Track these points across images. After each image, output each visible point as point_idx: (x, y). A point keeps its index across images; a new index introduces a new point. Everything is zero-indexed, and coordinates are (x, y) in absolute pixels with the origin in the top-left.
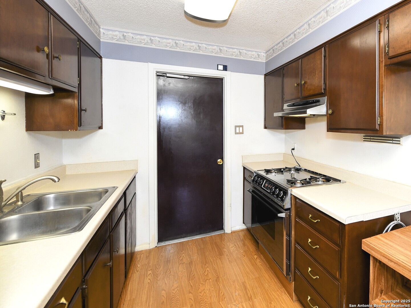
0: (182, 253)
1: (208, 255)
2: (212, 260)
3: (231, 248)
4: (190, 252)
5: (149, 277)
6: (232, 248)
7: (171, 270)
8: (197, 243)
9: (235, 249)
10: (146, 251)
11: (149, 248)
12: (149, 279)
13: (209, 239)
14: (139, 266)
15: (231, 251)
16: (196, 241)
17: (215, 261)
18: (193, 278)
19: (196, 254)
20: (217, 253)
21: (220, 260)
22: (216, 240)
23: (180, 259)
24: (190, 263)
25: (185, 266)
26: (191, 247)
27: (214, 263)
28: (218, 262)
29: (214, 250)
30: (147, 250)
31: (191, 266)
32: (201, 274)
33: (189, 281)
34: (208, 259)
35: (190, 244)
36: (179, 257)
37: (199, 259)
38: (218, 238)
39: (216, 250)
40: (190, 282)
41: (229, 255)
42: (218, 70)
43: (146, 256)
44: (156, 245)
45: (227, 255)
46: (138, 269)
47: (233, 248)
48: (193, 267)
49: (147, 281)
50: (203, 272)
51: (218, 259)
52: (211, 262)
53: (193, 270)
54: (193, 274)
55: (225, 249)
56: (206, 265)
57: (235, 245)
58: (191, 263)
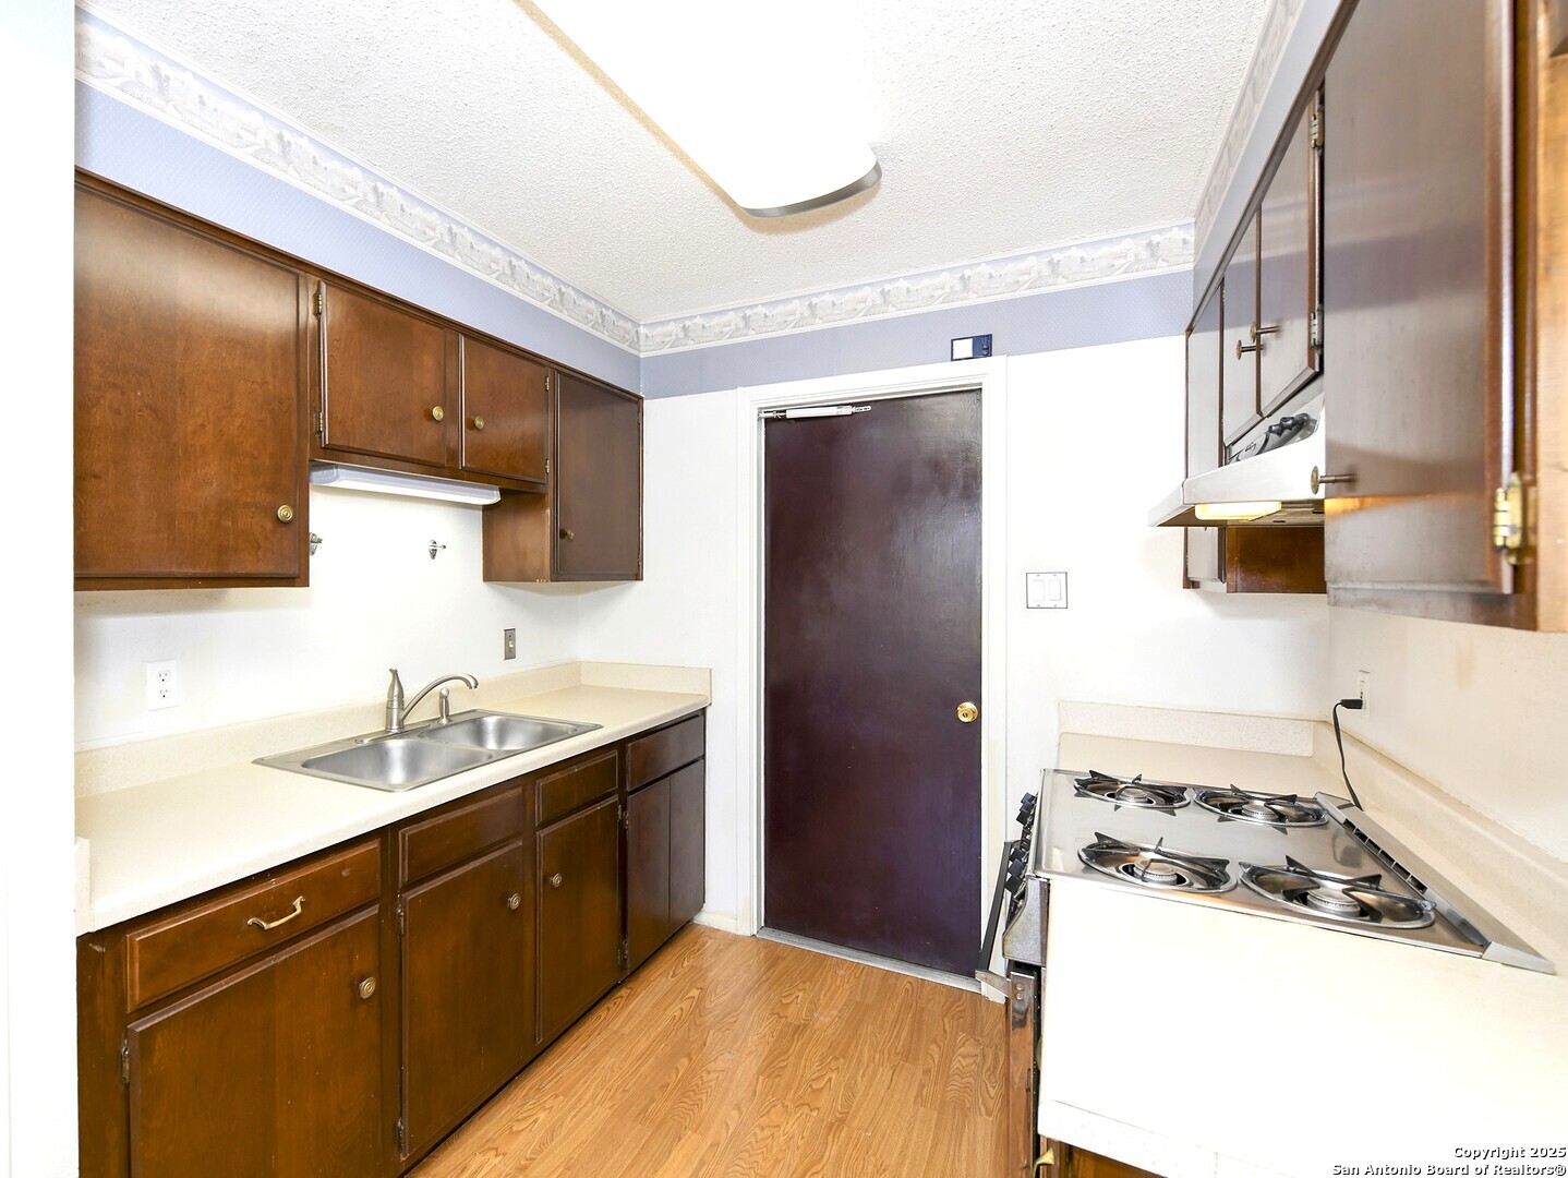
0: (801, 987)
1: (866, 1034)
2: (865, 1059)
3: (960, 1058)
4: (822, 997)
5: (685, 1005)
6: (964, 1057)
7: (742, 1016)
8: (863, 978)
9: (973, 1067)
10: (727, 934)
11: (735, 932)
12: (682, 1009)
13: (909, 986)
14: (686, 963)
15: (955, 1065)
16: (864, 974)
17: (872, 1066)
18: (774, 1075)
19: (835, 1013)
20: (901, 1043)
21: (891, 1071)
22: (929, 1000)
23: (784, 1002)
24: (799, 1027)
25: (779, 1027)
26: (838, 982)
27: (865, 1071)
28: (880, 1073)
29: (896, 1030)
30: (730, 933)
31: (796, 1037)
32: (802, 1076)
33: (759, 1073)
34: (856, 1046)
35: (842, 972)
36: (787, 993)
37: (831, 1031)
38: (943, 1000)
39: (904, 1034)
40: (761, 1079)
41: (933, 1073)
42: (952, 360)
43: (717, 949)
44: (755, 933)
45: (927, 1072)
46: (679, 970)
47: (969, 1060)
48: (799, 1043)
49: (674, 1011)
50: (813, 1077)
51: (889, 1066)
52: (859, 1060)
53: (791, 1051)
54: (782, 1064)
55: (937, 1049)
56: (837, 1059)
57: (984, 1056)
58: (799, 1030)
